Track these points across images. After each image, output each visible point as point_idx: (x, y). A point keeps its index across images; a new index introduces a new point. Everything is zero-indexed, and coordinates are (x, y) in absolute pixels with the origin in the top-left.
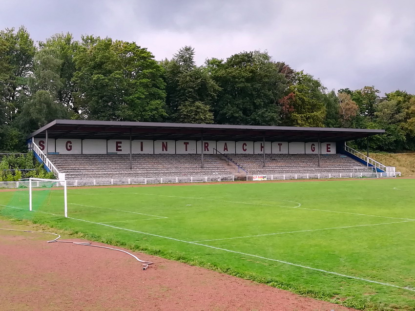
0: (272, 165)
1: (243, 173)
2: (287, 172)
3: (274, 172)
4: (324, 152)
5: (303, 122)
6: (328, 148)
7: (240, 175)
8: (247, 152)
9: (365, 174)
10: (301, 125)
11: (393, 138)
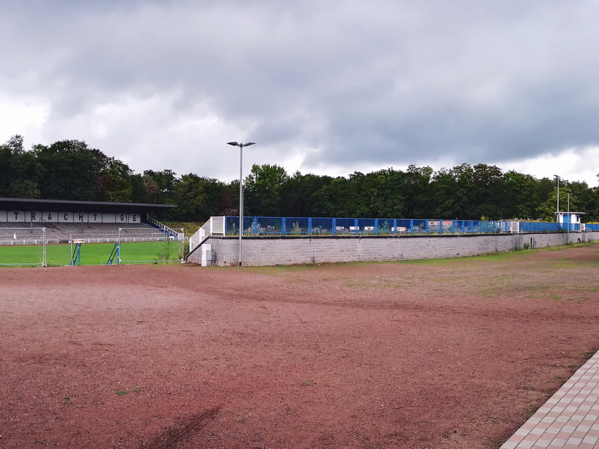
0: (89, 232)
1: (65, 238)
2: (101, 237)
3: (90, 236)
4: (131, 221)
5: (114, 198)
6: (134, 218)
7: (63, 239)
8: (67, 221)
9: (162, 238)
10: (113, 201)
11: (185, 211)
